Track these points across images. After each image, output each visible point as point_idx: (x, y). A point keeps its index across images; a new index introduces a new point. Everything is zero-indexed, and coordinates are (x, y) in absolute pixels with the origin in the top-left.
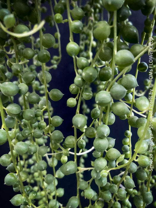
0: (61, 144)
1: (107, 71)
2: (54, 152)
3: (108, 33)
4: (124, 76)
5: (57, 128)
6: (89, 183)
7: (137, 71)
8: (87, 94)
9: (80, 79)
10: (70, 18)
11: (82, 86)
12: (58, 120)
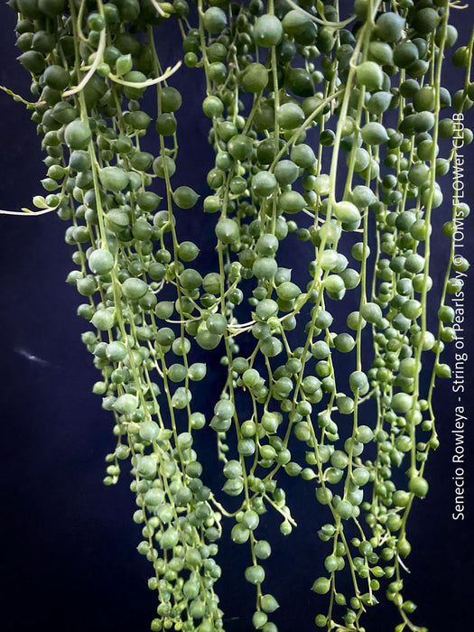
0: (197, 301)
1: (270, 147)
2: (186, 319)
3: (264, 80)
4: (294, 146)
5: (187, 265)
6: (249, 361)
7: (321, 146)
8: (238, 182)
9: (225, 156)
10: (205, 59)
11: (229, 167)
12: (191, 248)
